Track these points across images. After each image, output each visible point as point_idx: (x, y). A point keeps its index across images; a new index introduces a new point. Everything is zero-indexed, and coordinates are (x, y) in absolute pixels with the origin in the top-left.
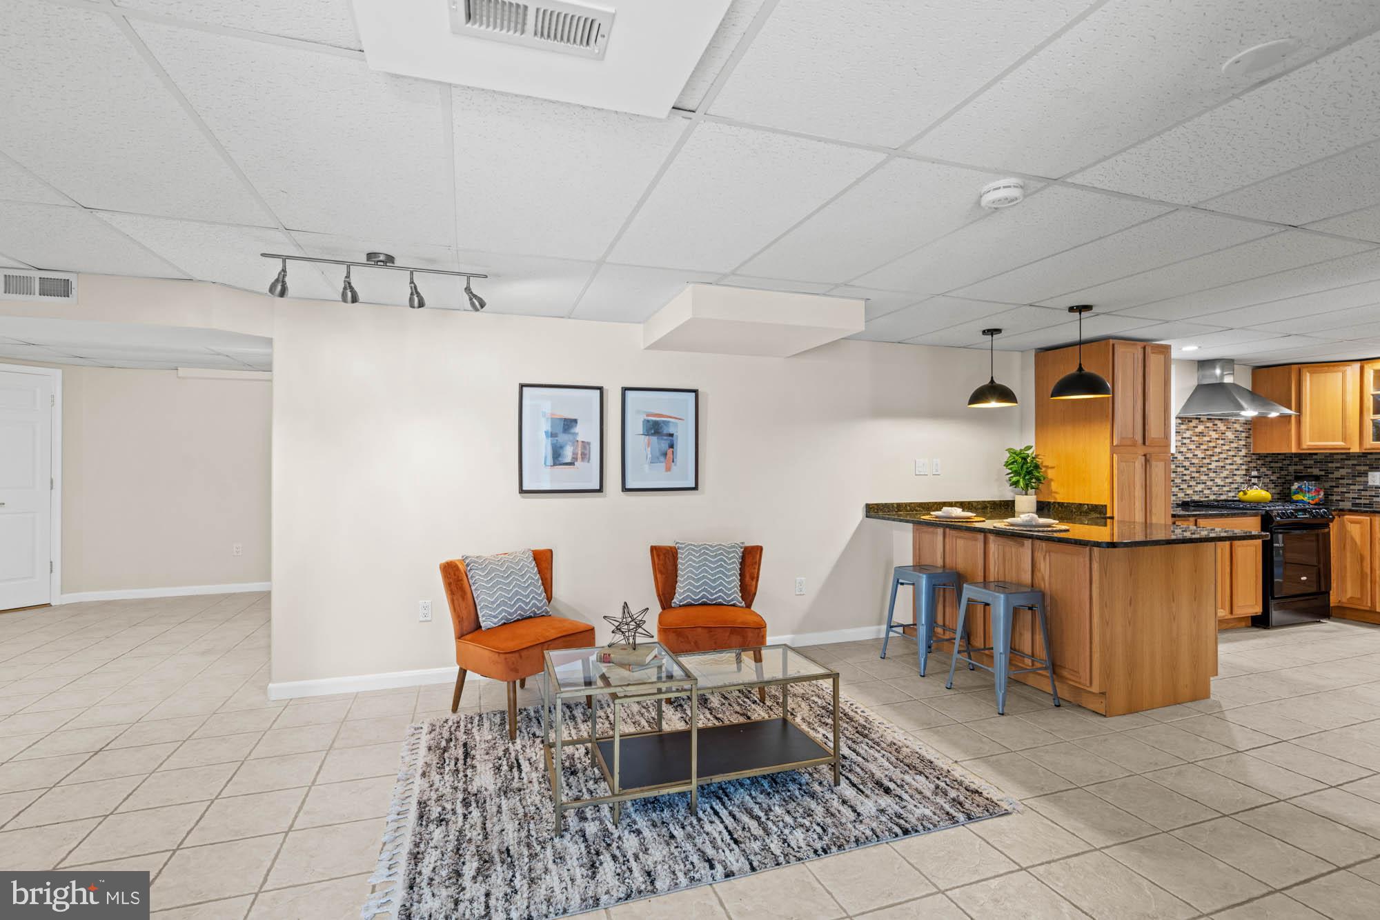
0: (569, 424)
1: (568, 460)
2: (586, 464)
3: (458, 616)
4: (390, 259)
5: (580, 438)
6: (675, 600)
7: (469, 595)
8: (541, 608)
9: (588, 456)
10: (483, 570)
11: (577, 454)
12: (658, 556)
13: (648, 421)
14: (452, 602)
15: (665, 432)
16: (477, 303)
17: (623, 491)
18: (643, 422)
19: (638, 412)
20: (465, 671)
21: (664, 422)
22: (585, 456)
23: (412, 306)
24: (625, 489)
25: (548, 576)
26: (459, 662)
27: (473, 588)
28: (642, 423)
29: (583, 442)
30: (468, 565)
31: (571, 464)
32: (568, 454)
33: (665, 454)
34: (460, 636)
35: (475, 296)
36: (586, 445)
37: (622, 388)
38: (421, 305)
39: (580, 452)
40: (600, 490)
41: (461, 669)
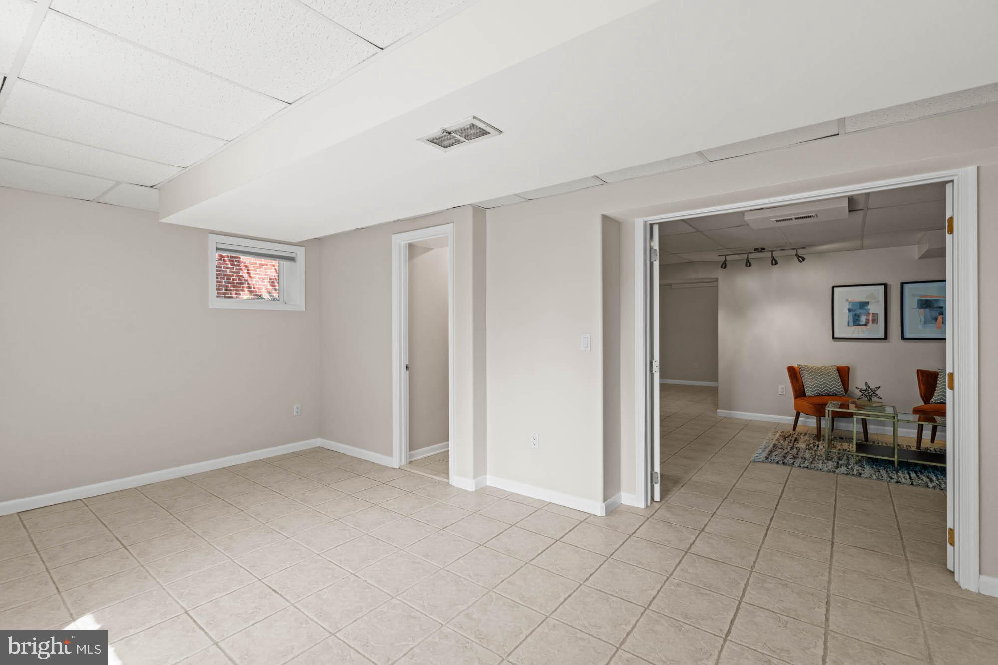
0: (864, 305)
1: (864, 323)
2: (875, 325)
3: (795, 389)
4: (763, 249)
5: (871, 311)
6: (932, 400)
7: (801, 381)
8: (840, 392)
9: (876, 321)
10: (807, 371)
11: (869, 320)
12: (922, 375)
13: (922, 300)
14: (792, 383)
15: (936, 305)
16: (801, 259)
17: (902, 339)
18: (918, 301)
19: (914, 295)
20: (800, 413)
21: (934, 300)
22: (875, 320)
23: (773, 265)
24: (903, 338)
25: (846, 379)
26: (796, 409)
27: (803, 378)
28: (916, 302)
29: (873, 313)
30: (800, 369)
31: (866, 325)
32: (863, 319)
33: (936, 319)
34: (796, 397)
35: (800, 257)
36: (875, 315)
37: (901, 283)
38: (776, 263)
39: (871, 319)
40: (886, 338)
41: (797, 412)
